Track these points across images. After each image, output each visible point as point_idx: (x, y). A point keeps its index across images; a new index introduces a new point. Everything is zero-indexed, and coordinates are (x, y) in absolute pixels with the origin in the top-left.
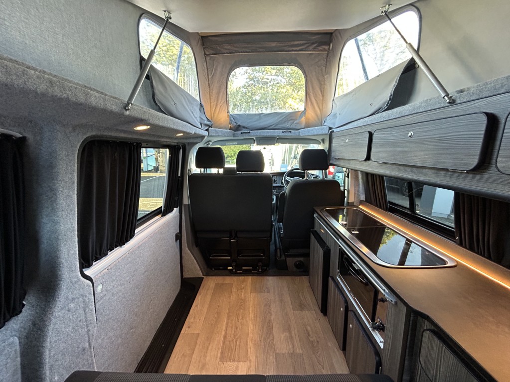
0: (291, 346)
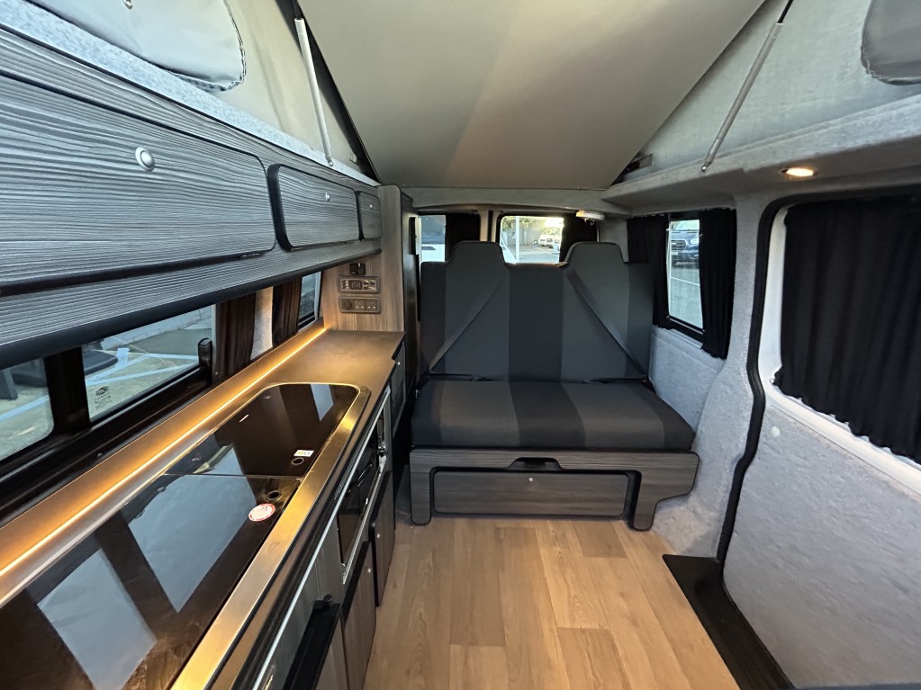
0: (471, 661)
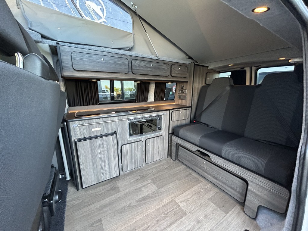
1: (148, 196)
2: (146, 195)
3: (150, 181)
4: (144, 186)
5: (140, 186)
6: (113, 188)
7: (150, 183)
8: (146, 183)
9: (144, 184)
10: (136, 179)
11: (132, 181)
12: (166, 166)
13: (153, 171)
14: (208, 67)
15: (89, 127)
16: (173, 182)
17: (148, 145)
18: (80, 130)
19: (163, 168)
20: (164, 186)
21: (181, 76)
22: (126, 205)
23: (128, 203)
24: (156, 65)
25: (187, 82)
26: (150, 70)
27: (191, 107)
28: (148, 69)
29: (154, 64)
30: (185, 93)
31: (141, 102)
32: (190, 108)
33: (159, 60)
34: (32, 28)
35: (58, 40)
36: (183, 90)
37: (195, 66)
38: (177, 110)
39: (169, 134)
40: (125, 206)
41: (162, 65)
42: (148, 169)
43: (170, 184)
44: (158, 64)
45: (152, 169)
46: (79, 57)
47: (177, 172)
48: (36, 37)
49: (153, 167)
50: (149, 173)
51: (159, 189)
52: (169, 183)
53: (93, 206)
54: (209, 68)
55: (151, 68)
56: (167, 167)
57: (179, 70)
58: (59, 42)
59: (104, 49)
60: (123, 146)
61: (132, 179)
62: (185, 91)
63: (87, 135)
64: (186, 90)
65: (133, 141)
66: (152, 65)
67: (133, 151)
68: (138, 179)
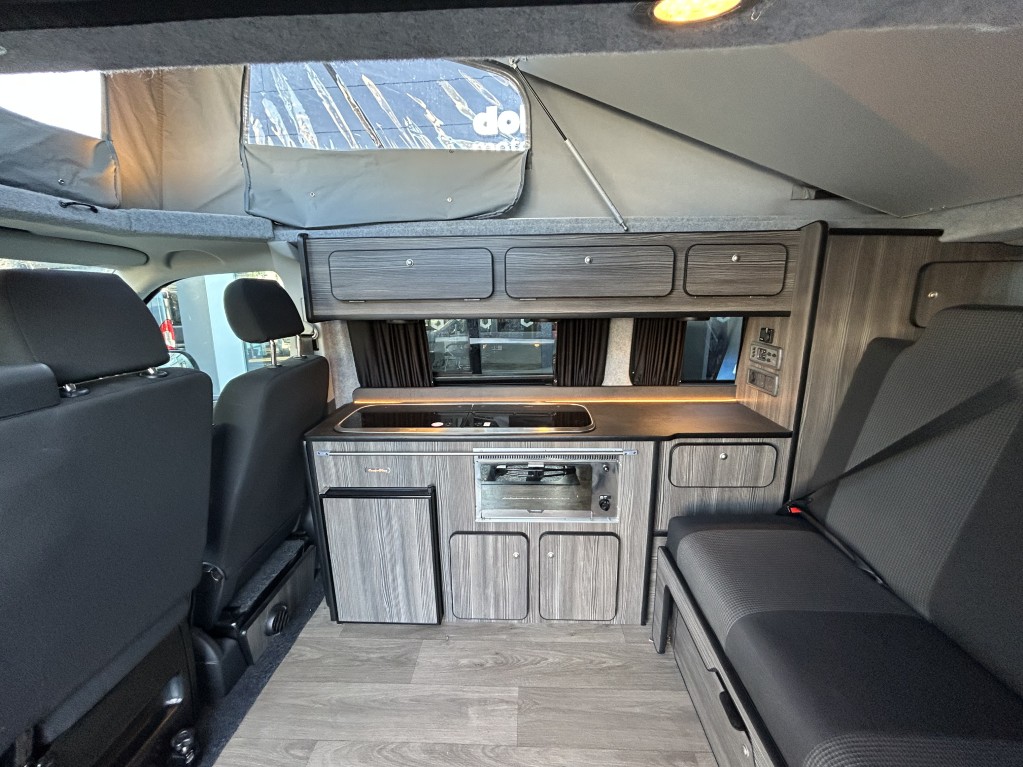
0: (503, 707)
1: (468, 753)
2: (468, 742)
3: (515, 692)
4: (483, 702)
5: (469, 695)
6: (402, 659)
7: (507, 702)
8: (497, 693)
9: (487, 696)
10: (476, 661)
11: (464, 661)
12: (611, 662)
13: (551, 660)
14: (940, 232)
15: (358, 462)
16: (589, 752)
17: (550, 554)
18: (335, 465)
19: (591, 662)
20: (546, 745)
21: (741, 289)
22: (393, 739)
23: (402, 738)
24: (607, 258)
25: (786, 314)
26: (578, 277)
27: (794, 436)
28: (569, 277)
29: (597, 253)
30: (773, 362)
31: (572, 385)
32: (789, 440)
33: (627, 232)
34: (254, 210)
35: (306, 226)
36: (769, 350)
37: (831, 238)
38: (700, 440)
39: (653, 534)
40: (388, 744)
41: (635, 254)
42: (540, 640)
43: (571, 752)
44: (619, 253)
45: (553, 646)
46: (346, 264)
47: (637, 710)
48: (259, 230)
49: (559, 640)
50: (530, 659)
51: (521, 745)
52: (572, 746)
53: (327, 687)
54: (943, 239)
55: (583, 269)
56: (609, 668)
57: (733, 266)
58: (307, 232)
59: (420, 228)
60: (457, 536)
61: (467, 657)
62: (774, 355)
63: (352, 482)
64: (778, 348)
65: (491, 529)
66: (587, 260)
67: (490, 561)
68: (482, 665)
